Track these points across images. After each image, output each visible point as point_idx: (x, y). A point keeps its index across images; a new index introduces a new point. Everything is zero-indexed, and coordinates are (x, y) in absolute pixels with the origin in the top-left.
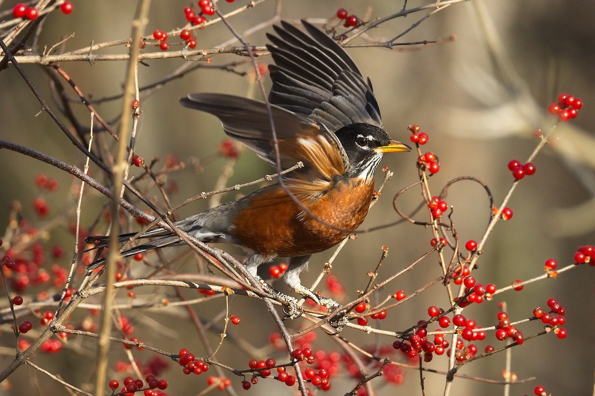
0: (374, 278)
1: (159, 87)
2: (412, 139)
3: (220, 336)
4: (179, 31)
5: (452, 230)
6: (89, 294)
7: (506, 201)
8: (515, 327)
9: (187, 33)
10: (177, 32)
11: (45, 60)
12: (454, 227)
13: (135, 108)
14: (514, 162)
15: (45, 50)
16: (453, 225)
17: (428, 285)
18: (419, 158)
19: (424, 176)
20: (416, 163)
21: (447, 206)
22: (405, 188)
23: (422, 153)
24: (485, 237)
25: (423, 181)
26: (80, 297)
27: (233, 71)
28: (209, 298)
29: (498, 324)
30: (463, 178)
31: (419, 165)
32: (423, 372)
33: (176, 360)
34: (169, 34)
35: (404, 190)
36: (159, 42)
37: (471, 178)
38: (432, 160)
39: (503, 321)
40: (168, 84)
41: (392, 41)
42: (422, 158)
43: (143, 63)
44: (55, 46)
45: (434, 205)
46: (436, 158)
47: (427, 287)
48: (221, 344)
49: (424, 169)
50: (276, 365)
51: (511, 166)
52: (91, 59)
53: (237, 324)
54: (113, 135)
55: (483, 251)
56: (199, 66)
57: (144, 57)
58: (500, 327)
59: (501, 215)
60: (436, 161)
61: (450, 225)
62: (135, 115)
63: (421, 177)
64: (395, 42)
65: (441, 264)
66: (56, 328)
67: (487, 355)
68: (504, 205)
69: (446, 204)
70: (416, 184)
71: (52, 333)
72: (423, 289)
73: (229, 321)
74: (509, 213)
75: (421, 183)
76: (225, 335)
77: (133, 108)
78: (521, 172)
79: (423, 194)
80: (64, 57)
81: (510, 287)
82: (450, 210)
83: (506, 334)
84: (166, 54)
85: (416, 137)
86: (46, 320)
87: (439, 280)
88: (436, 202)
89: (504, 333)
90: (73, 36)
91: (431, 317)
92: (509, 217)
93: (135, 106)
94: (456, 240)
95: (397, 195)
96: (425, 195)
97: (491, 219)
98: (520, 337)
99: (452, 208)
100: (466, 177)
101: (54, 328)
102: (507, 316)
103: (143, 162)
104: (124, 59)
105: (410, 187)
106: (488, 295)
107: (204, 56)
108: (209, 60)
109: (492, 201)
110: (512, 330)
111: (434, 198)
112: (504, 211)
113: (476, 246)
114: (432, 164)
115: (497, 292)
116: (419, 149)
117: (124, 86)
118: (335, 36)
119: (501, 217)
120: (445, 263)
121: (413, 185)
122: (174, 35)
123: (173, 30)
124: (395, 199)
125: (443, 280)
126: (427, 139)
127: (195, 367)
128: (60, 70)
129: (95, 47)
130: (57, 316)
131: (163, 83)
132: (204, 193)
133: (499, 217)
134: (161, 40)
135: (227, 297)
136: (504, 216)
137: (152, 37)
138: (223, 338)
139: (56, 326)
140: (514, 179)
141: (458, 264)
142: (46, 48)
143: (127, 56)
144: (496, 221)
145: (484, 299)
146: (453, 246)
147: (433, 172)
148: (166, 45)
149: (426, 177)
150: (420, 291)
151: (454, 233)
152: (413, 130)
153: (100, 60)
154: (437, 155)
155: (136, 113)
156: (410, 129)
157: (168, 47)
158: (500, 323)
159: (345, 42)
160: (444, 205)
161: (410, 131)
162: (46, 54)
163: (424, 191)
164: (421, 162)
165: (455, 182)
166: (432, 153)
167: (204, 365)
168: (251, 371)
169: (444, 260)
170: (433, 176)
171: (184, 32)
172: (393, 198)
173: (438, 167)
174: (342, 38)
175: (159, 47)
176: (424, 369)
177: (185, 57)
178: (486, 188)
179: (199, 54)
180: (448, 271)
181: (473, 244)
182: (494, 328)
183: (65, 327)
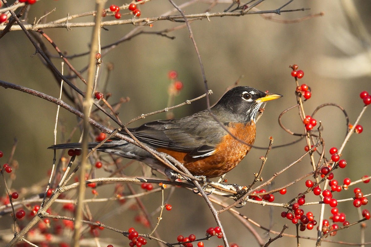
0: (265, 161)
1: (114, 47)
2: (293, 74)
3: (158, 219)
4: (128, 6)
5: (320, 139)
6: (65, 190)
7: (358, 120)
8: (367, 198)
9: (134, 6)
10: (126, 6)
11: (35, 27)
12: (321, 137)
13: (98, 58)
14: (364, 93)
15: (35, 20)
16: (321, 135)
17: (303, 177)
18: (297, 88)
19: (301, 101)
20: (295, 92)
21: (317, 123)
22: (287, 109)
23: (299, 85)
24: (343, 145)
25: (300, 104)
26: (58, 192)
27: (165, 35)
28: (149, 192)
29: (354, 196)
30: (328, 105)
31: (297, 93)
32: (299, 239)
33: (126, 236)
34: (121, 8)
35: (286, 111)
36: (114, 13)
37: (333, 104)
38: (306, 90)
39: (358, 194)
40: (120, 45)
41: (279, 9)
42: (299, 88)
43: (104, 29)
44: (42, 17)
45: (307, 121)
46: (309, 88)
47: (303, 178)
48: (158, 224)
49: (300, 96)
50: (196, 240)
51: (362, 96)
52: (67, 26)
53: (170, 210)
54: (82, 79)
55: (342, 155)
56: (142, 32)
57: (105, 24)
58: (356, 198)
59: (355, 130)
60: (309, 90)
61: (319, 136)
62: (98, 64)
63: (298, 102)
64: (281, 10)
65: (312, 163)
66: (42, 214)
67: (344, 228)
68: (356, 123)
69: (316, 121)
70: (295, 106)
71: (39, 218)
72: (300, 179)
73: (164, 208)
74: (360, 128)
75: (298, 106)
76: (161, 218)
77: (97, 59)
78: (369, 100)
79: (299, 114)
80: (49, 25)
81: (361, 180)
82: (319, 124)
83: (361, 203)
84: (120, 22)
85: (295, 73)
86: (35, 212)
87: (311, 174)
88: (308, 119)
89: (359, 202)
90: (54, 10)
91: (308, 188)
92: (360, 131)
93: (98, 57)
94: (323, 146)
95: (281, 115)
96: (301, 115)
97: (347, 133)
98: (368, 214)
99: (320, 123)
100: (329, 104)
101: (41, 214)
102: (361, 191)
103: (102, 97)
104: (91, 26)
105: (290, 108)
106: (345, 186)
107: (147, 22)
108: (151, 25)
109: (348, 120)
110: (365, 200)
111: (307, 117)
112: (357, 127)
113: (337, 152)
114: (306, 92)
115: (351, 184)
116: (297, 81)
117: (90, 46)
118: (239, 6)
119: (355, 131)
120: (315, 163)
121: (292, 107)
122: (124, 8)
123: (124, 5)
124: (279, 117)
125: (313, 174)
126: (303, 74)
127: (137, 242)
128: (44, 34)
129: (70, 18)
130: (42, 206)
131: (116, 44)
132: (143, 115)
133: (353, 131)
134: (115, 12)
135: (163, 191)
136: (356, 131)
137: (109, 10)
138: (159, 220)
139: (42, 213)
140: (364, 104)
141: (324, 164)
142: (36, 19)
143: (93, 24)
144: (351, 134)
145: (342, 189)
146: (320, 152)
147: (307, 98)
148: (119, 15)
149: (302, 101)
150: (297, 180)
151: (321, 141)
152: (293, 68)
153: (74, 27)
154: (310, 86)
155: (98, 62)
156: (291, 67)
157: (121, 16)
158: (356, 195)
159: (246, 10)
160: (314, 122)
161: (291, 69)
162: (36, 23)
163: (300, 112)
164: (298, 91)
165: (322, 107)
166: (307, 85)
167: (143, 240)
168: (179, 244)
169: (314, 161)
170: (306, 101)
171: (131, 5)
172: (278, 116)
173: (311, 94)
174: (244, 8)
175: (114, 17)
176: (300, 237)
177: (134, 23)
178: (344, 111)
179: (144, 21)
180: (317, 168)
181: (335, 150)
182: (352, 199)
183: (48, 214)
